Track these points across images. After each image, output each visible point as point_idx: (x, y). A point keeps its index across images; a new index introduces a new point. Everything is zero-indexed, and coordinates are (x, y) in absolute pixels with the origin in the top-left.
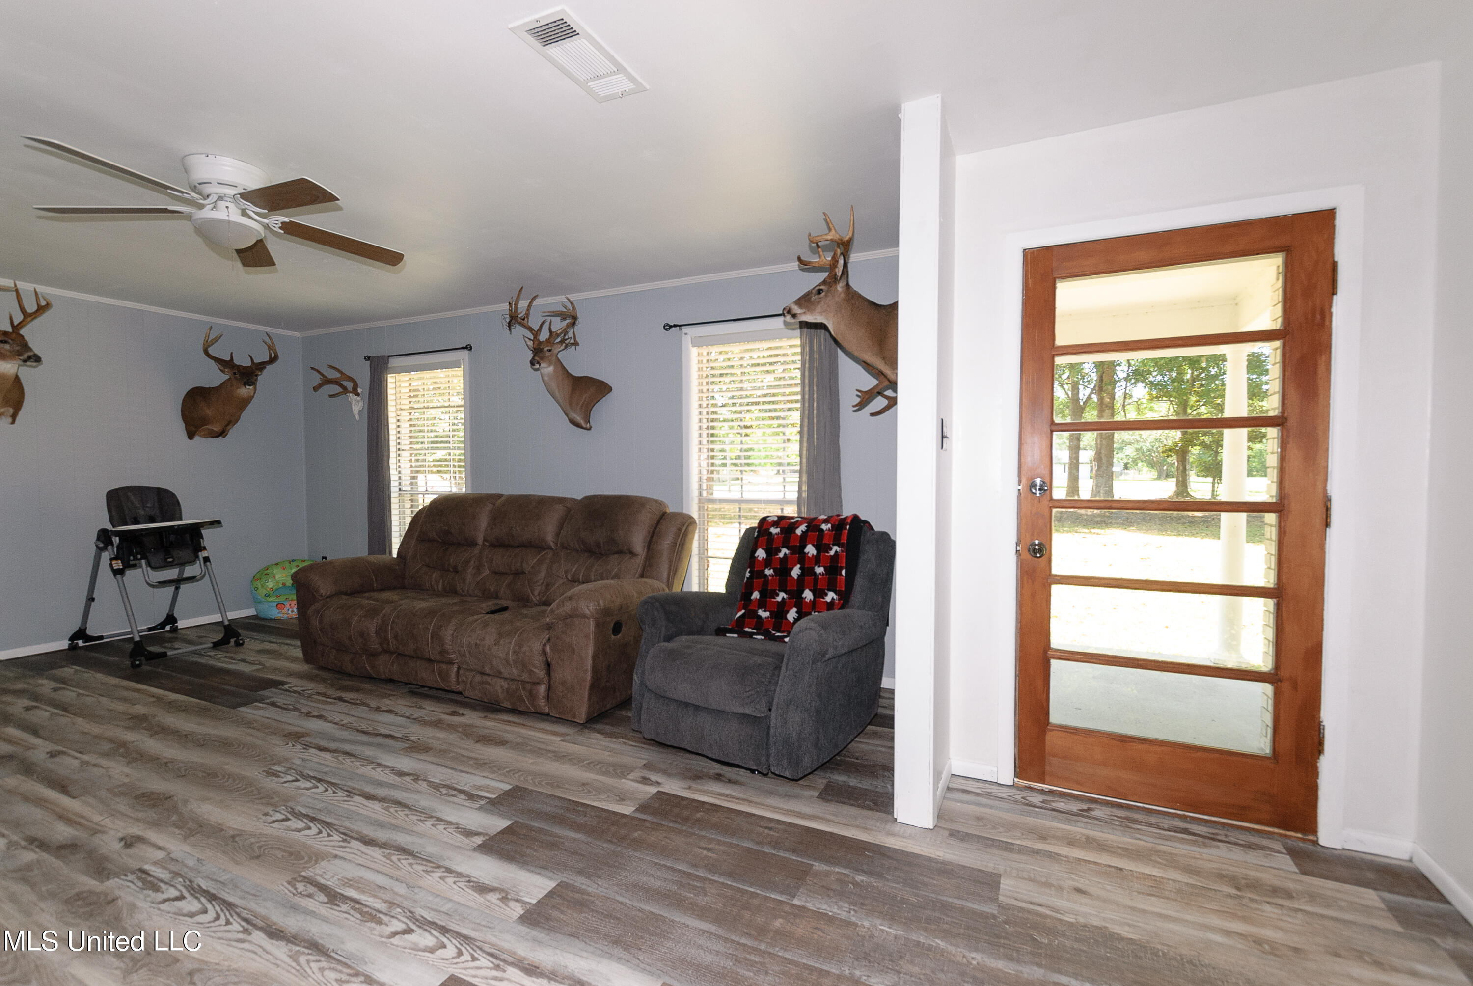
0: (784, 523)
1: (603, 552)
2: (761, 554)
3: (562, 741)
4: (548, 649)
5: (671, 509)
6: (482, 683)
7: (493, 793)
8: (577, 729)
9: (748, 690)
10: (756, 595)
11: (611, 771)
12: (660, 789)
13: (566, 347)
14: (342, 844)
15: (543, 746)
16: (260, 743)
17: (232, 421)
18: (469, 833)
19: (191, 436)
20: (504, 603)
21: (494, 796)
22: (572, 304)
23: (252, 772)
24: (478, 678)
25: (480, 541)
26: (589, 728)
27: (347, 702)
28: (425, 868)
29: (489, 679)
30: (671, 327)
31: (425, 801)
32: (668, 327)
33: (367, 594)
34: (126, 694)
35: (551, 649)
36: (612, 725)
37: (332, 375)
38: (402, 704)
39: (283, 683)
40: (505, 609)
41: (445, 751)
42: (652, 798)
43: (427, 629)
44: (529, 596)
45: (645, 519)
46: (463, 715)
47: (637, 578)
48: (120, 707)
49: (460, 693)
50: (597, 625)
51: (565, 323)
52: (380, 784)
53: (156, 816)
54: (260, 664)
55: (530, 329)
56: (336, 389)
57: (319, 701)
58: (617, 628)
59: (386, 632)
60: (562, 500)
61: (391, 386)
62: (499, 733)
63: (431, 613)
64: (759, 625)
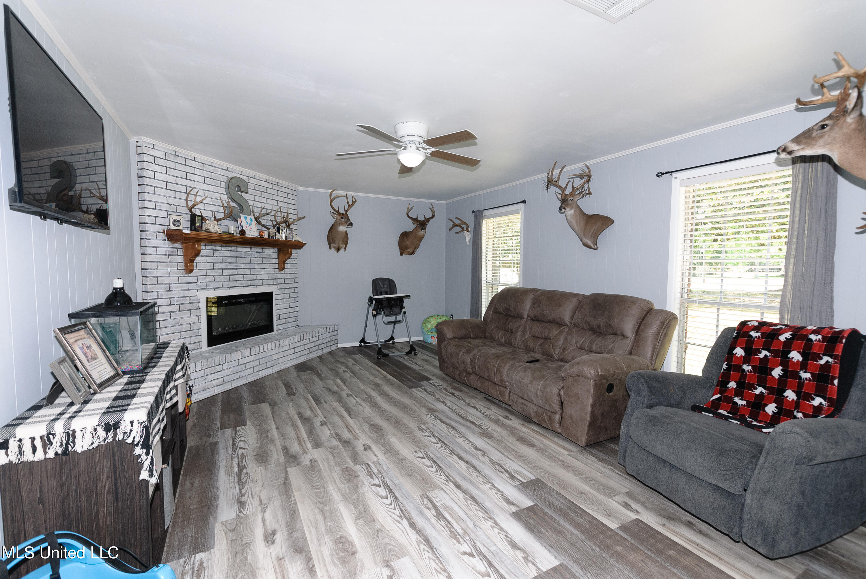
0: (765, 329)
1: (602, 332)
2: (739, 352)
3: (568, 455)
4: (562, 393)
5: (656, 307)
6: (522, 404)
7: (524, 479)
8: (579, 449)
9: (723, 469)
10: (732, 385)
11: (602, 489)
12: (639, 518)
13: (582, 197)
14: (445, 482)
15: (556, 455)
16: (417, 410)
17: (416, 248)
18: (509, 502)
19: (401, 255)
20: (537, 356)
21: (524, 481)
22: (588, 167)
23: (413, 425)
24: (520, 400)
25: (525, 316)
26: (587, 451)
27: (455, 396)
28: (484, 516)
29: (526, 402)
30: (663, 174)
31: (488, 471)
32: (660, 175)
33: (467, 340)
34: (374, 371)
35: (564, 394)
36: (604, 453)
37: (458, 222)
38: (481, 404)
39: (430, 379)
40: (537, 361)
41: (499, 441)
42: (631, 522)
43: (494, 366)
44: (552, 353)
45: (635, 313)
46: (511, 419)
47: (627, 355)
48: (371, 378)
49: (510, 406)
50: (596, 385)
51: (583, 181)
52: (466, 451)
53: (376, 438)
54: (423, 367)
55: (560, 187)
56: (459, 229)
57: (443, 393)
58: (610, 388)
59: (475, 363)
60: (575, 295)
61: (484, 226)
62: (531, 438)
63: (497, 357)
64: (735, 410)
